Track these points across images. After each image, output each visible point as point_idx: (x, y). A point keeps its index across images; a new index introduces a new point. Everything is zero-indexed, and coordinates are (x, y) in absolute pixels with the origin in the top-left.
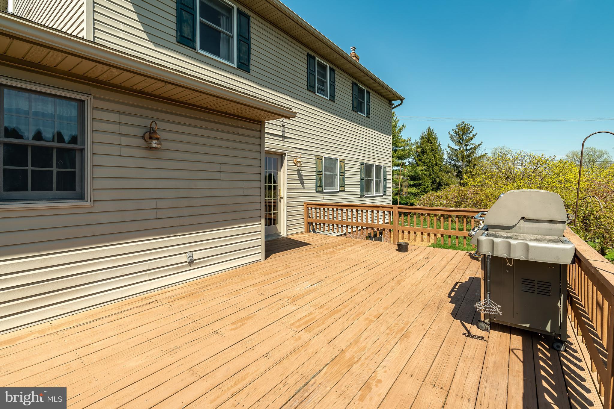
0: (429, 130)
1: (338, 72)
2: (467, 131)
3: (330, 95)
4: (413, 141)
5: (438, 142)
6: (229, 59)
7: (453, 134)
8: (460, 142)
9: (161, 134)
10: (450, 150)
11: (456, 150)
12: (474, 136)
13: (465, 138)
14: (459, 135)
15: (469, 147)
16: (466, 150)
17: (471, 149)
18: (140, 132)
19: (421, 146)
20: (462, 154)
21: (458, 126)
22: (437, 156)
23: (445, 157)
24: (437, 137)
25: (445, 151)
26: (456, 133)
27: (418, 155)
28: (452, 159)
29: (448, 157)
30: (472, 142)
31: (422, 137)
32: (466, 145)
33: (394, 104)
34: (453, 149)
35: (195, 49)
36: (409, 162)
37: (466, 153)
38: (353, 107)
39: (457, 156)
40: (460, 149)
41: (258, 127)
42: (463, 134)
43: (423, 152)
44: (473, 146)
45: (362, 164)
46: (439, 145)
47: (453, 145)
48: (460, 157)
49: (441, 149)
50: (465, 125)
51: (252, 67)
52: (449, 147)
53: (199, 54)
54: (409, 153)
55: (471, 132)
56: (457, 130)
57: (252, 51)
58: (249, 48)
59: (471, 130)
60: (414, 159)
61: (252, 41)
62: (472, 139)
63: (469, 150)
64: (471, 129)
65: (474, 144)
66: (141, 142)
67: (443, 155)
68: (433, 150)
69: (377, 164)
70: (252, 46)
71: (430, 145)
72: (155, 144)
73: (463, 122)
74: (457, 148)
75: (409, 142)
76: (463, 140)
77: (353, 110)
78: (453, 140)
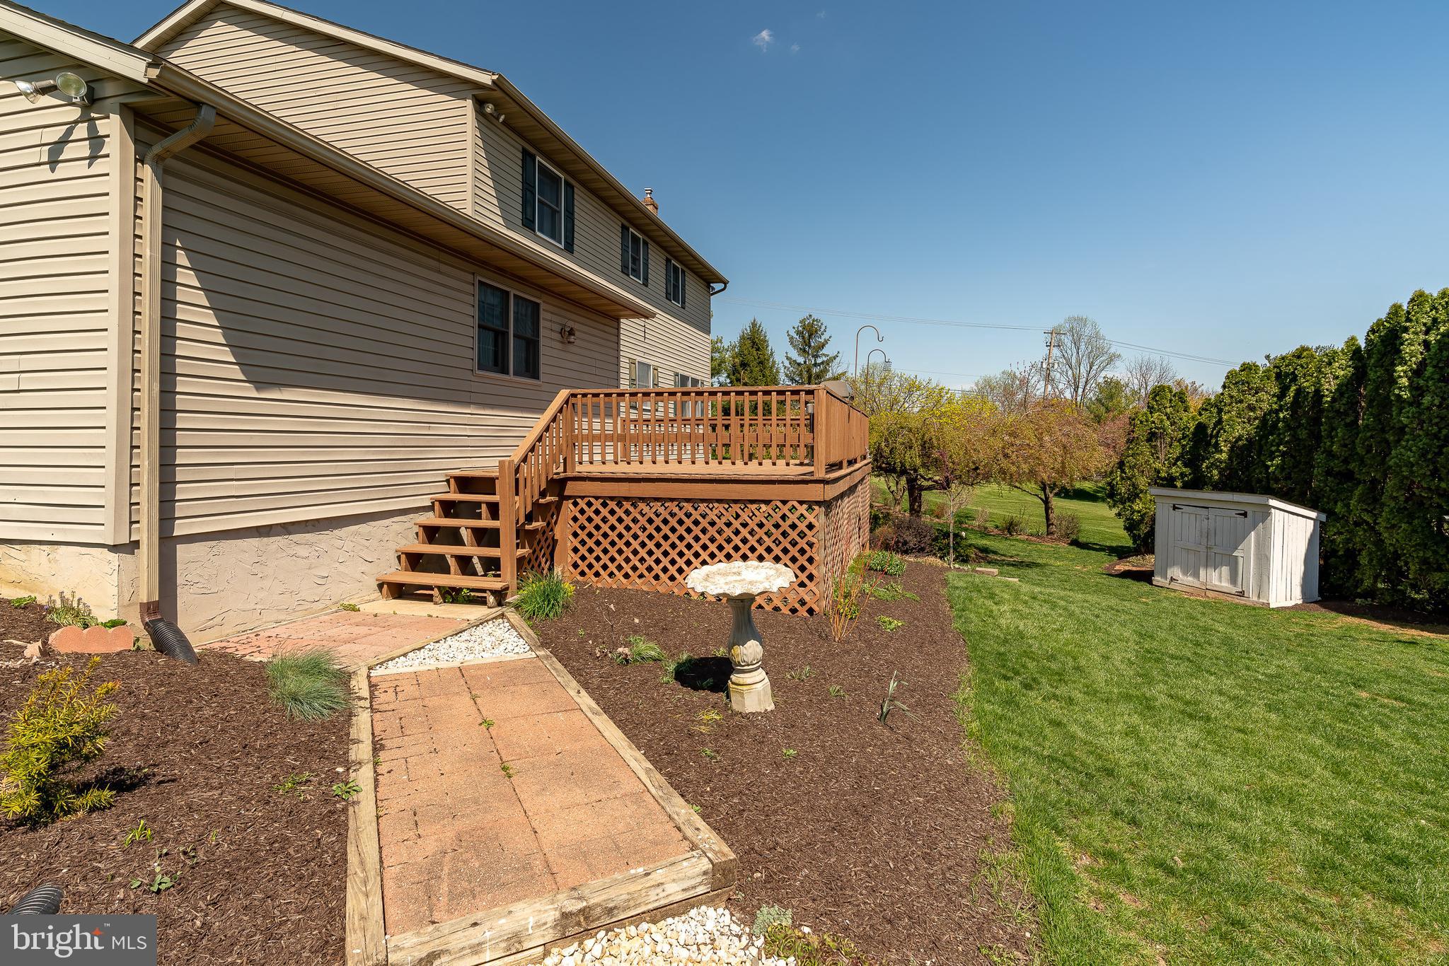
0: (754, 324)
1: (651, 245)
2: (816, 332)
3: (644, 278)
4: (726, 344)
5: (769, 348)
6: (553, 237)
7: (795, 336)
8: (804, 351)
9: (577, 333)
10: (790, 363)
11: (799, 364)
12: (826, 341)
13: (813, 344)
14: (803, 338)
15: (819, 361)
16: (815, 365)
17: (822, 363)
18: (558, 328)
19: (741, 354)
20: (809, 371)
21: (802, 321)
22: (767, 373)
23: (782, 377)
24: (767, 338)
25: (781, 365)
26: (799, 333)
27: (735, 371)
28: (792, 380)
29: (787, 375)
30: (824, 351)
31: (742, 338)
32: (816, 356)
33: (713, 289)
34: (795, 361)
35: (534, 231)
36: (719, 382)
37: (815, 370)
38: (667, 293)
39: (801, 375)
40: (805, 362)
41: (615, 324)
42: (810, 336)
43: (744, 365)
44: (825, 359)
45: (677, 374)
46: (772, 354)
47: (794, 355)
48: (805, 375)
49: (774, 362)
50: (813, 321)
51: (575, 247)
52: (788, 358)
53: (538, 236)
54: (719, 365)
55: (823, 334)
56: (800, 329)
57: (576, 229)
58: (573, 224)
59: (822, 330)
60: (728, 377)
61: (576, 216)
62: (823, 346)
63: (819, 365)
64: (823, 328)
65: (828, 356)
66: (558, 336)
67: (778, 372)
68: (761, 363)
69: (694, 376)
70: (576, 222)
71: (755, 353)
72: (572, 339)
73: (810, 316)
74: (801, 360)
75: (719, 344)
76: (810, 347)
77: (667, 298)
78: (794, 346)
